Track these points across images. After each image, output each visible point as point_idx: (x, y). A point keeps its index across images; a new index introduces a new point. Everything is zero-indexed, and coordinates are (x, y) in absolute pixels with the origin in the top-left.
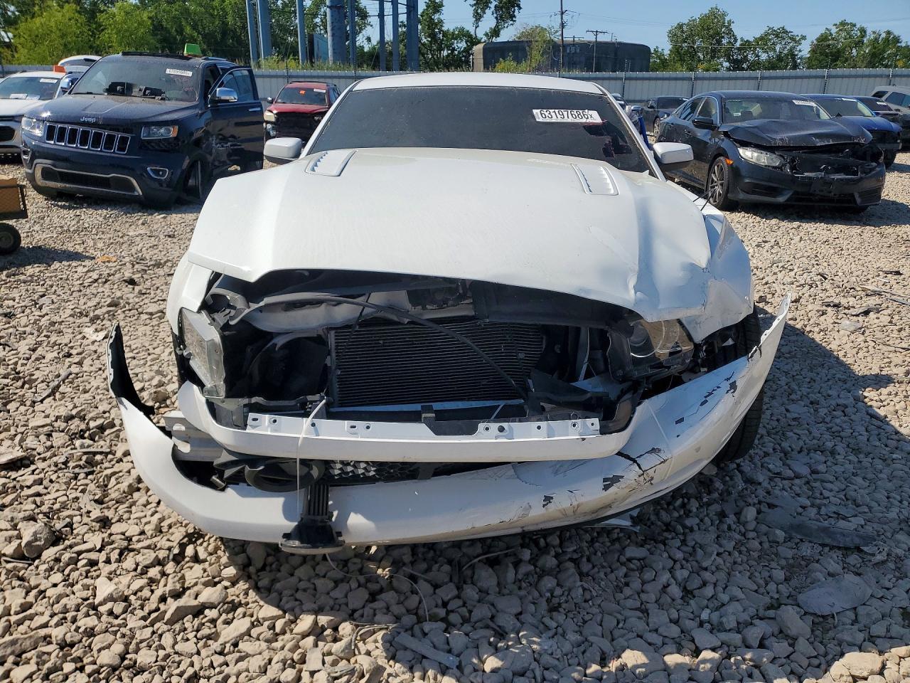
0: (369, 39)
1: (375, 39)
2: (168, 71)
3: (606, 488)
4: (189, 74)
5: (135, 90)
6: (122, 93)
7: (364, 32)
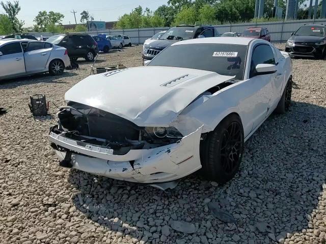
0: (306, 6)
1: (308, 6)
2: (186, 31)
3: (123, 171)
4: (192, 31)
5: (174, 38)
6: (171, 39)
7: (304, 3)
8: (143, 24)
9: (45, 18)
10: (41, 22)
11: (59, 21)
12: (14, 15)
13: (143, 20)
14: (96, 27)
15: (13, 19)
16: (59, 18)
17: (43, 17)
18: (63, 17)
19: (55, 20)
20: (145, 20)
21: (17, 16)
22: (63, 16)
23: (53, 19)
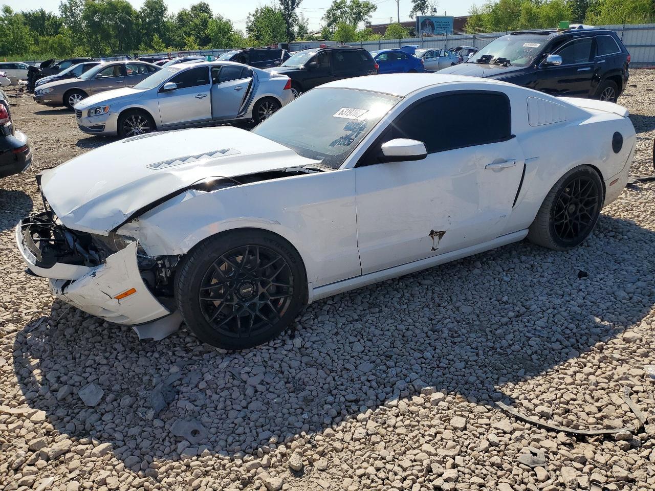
8: (522, 20)
9: (342, 13)
10: (335, 20)
11: (366, 17)
12: (293, 9)
13: (524, 12)
14: (433, 28)
15: (290, 16)
16: (366, 13)
17: (339, 11)
18: (375, 10)
19: (358, 17)
20: (529, 11)
21: (297, 11)
22: (374, 8)
23: (355, 14)
